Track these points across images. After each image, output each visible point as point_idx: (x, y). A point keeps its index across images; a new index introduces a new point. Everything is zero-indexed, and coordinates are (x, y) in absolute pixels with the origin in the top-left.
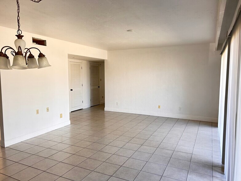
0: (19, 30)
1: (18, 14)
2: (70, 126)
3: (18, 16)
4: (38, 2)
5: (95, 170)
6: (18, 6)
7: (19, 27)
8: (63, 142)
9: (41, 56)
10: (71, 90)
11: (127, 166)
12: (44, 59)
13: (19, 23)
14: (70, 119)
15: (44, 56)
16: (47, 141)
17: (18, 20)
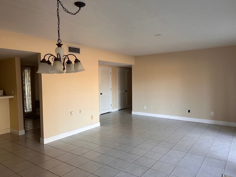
0: (59, 39)
1: (59, 26)
2: (100, 127)
3: (59, 27)
4: (75, 14)
5: (124, 171)
6: (59, 19)
7: (59, 37)
8: (94, 142)
9: (77, 61)
10: (101, 94)
11: (156, 169)
12: (79, 64)
13: (59, 33)
14: (100, 121)
15: (79, 61)
16: (79, 140)
17: (59, 31)
